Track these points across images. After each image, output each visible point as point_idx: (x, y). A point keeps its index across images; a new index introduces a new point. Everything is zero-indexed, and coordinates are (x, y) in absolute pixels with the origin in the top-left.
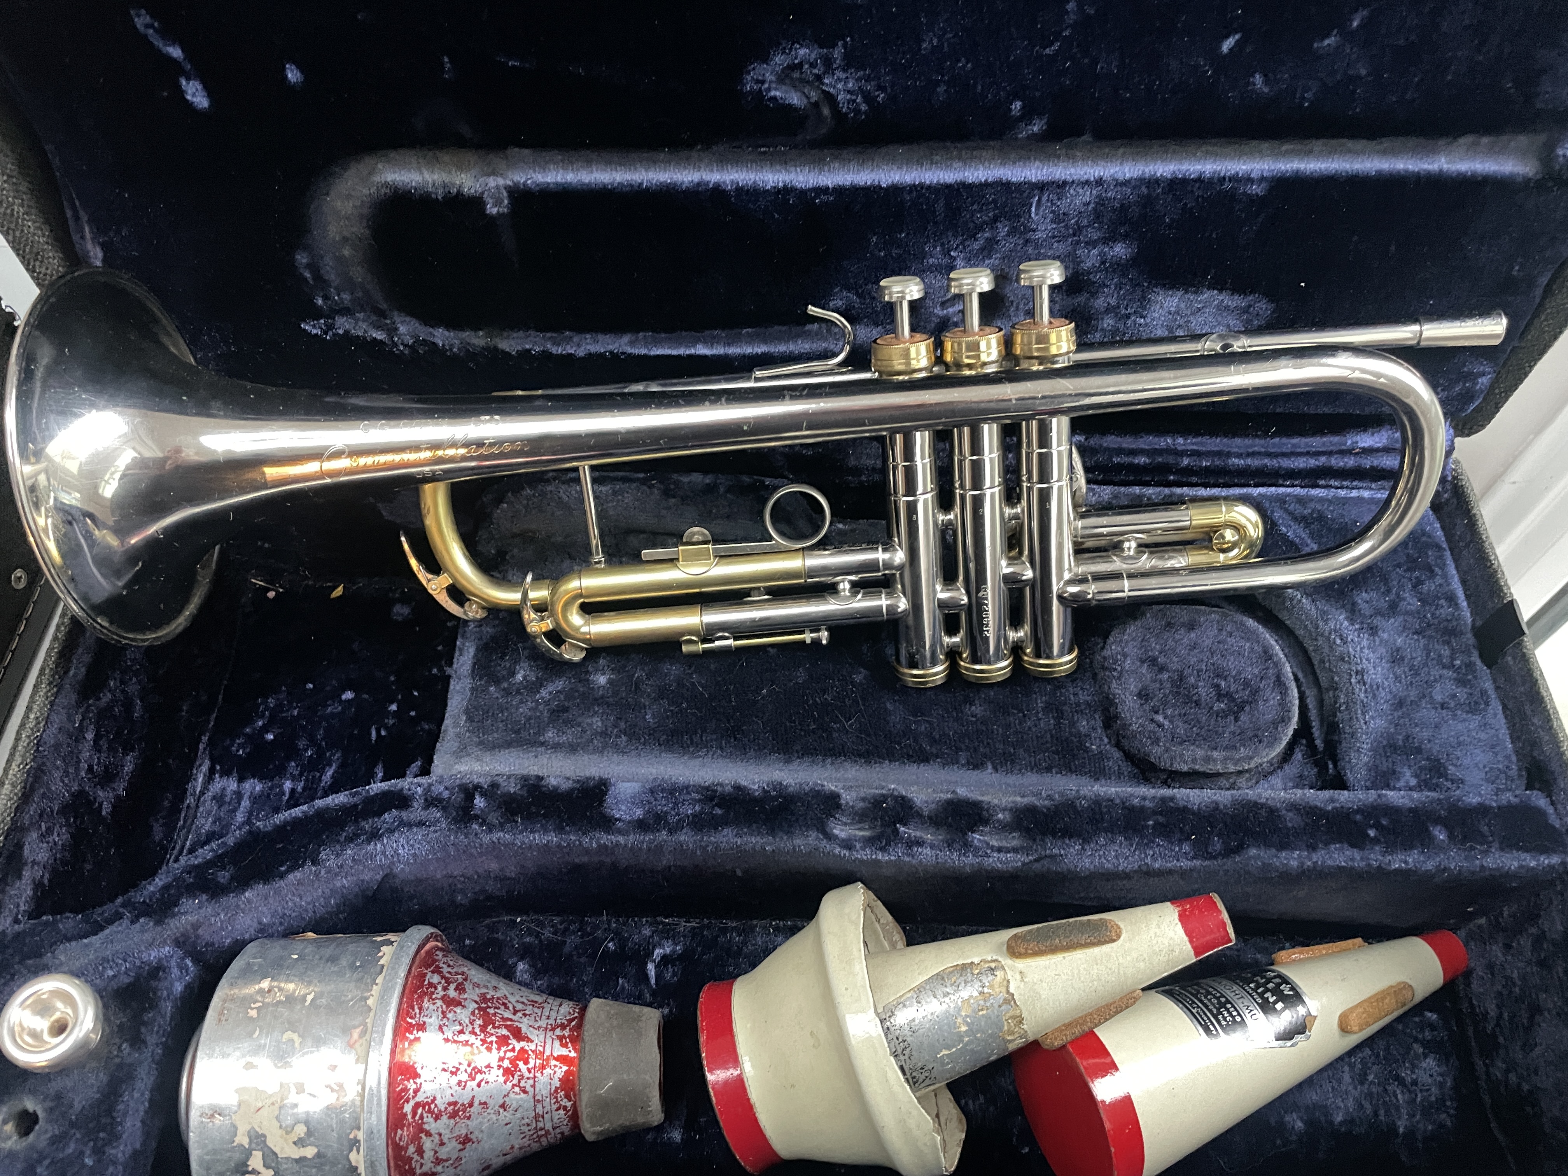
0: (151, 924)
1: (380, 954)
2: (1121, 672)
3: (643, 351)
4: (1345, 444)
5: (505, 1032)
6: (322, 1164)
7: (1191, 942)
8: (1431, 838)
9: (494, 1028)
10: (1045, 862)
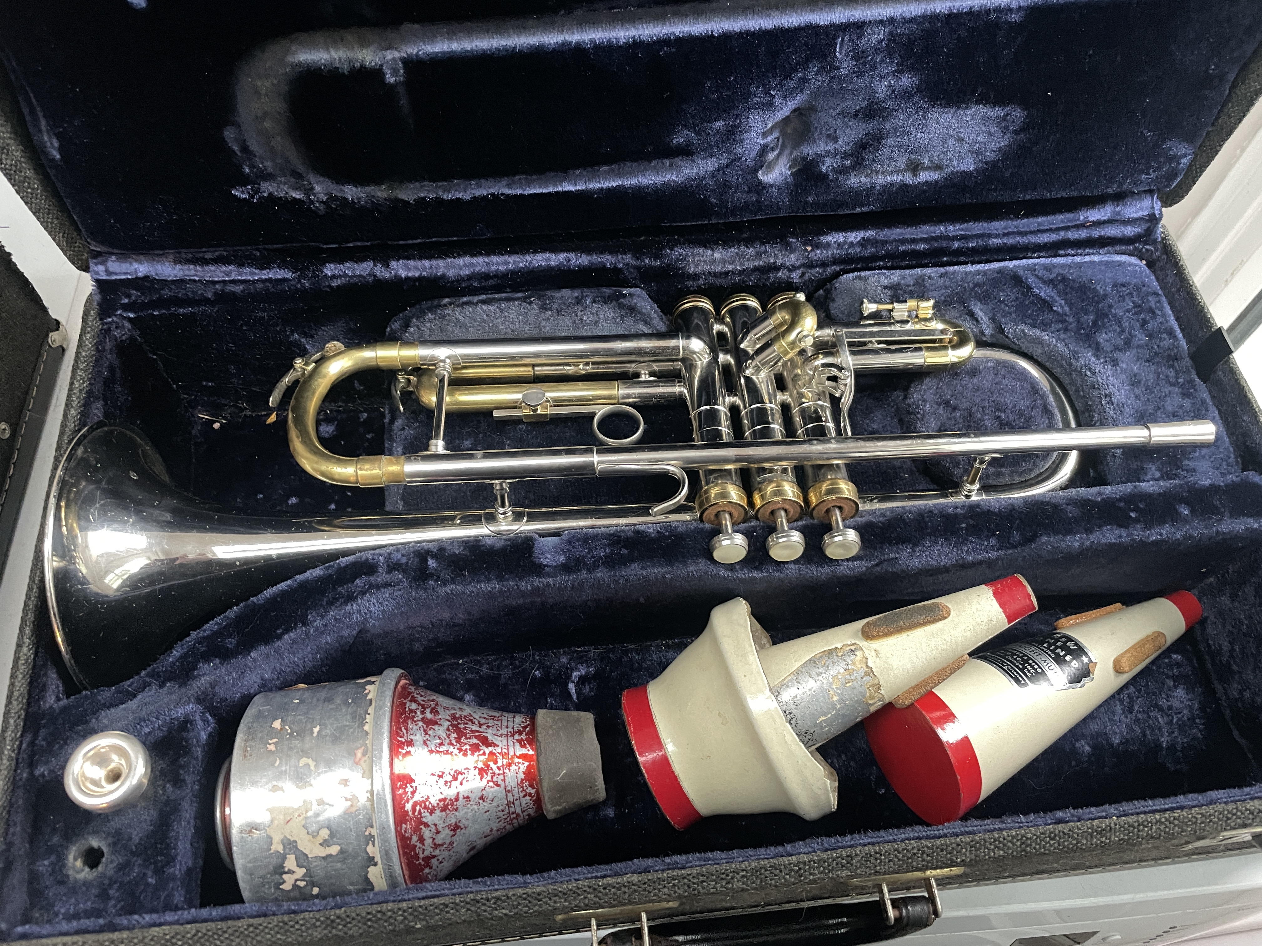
0: (177, 687)
1: (366, 692)
2: (923, 415)
3: (519, 192)
4: (1079, 219)
5: (475, 741)
6: (345, 859)
7: (1005, 612)
8: (1178, 513)
9: (466, 738)
10: (884, 565)
